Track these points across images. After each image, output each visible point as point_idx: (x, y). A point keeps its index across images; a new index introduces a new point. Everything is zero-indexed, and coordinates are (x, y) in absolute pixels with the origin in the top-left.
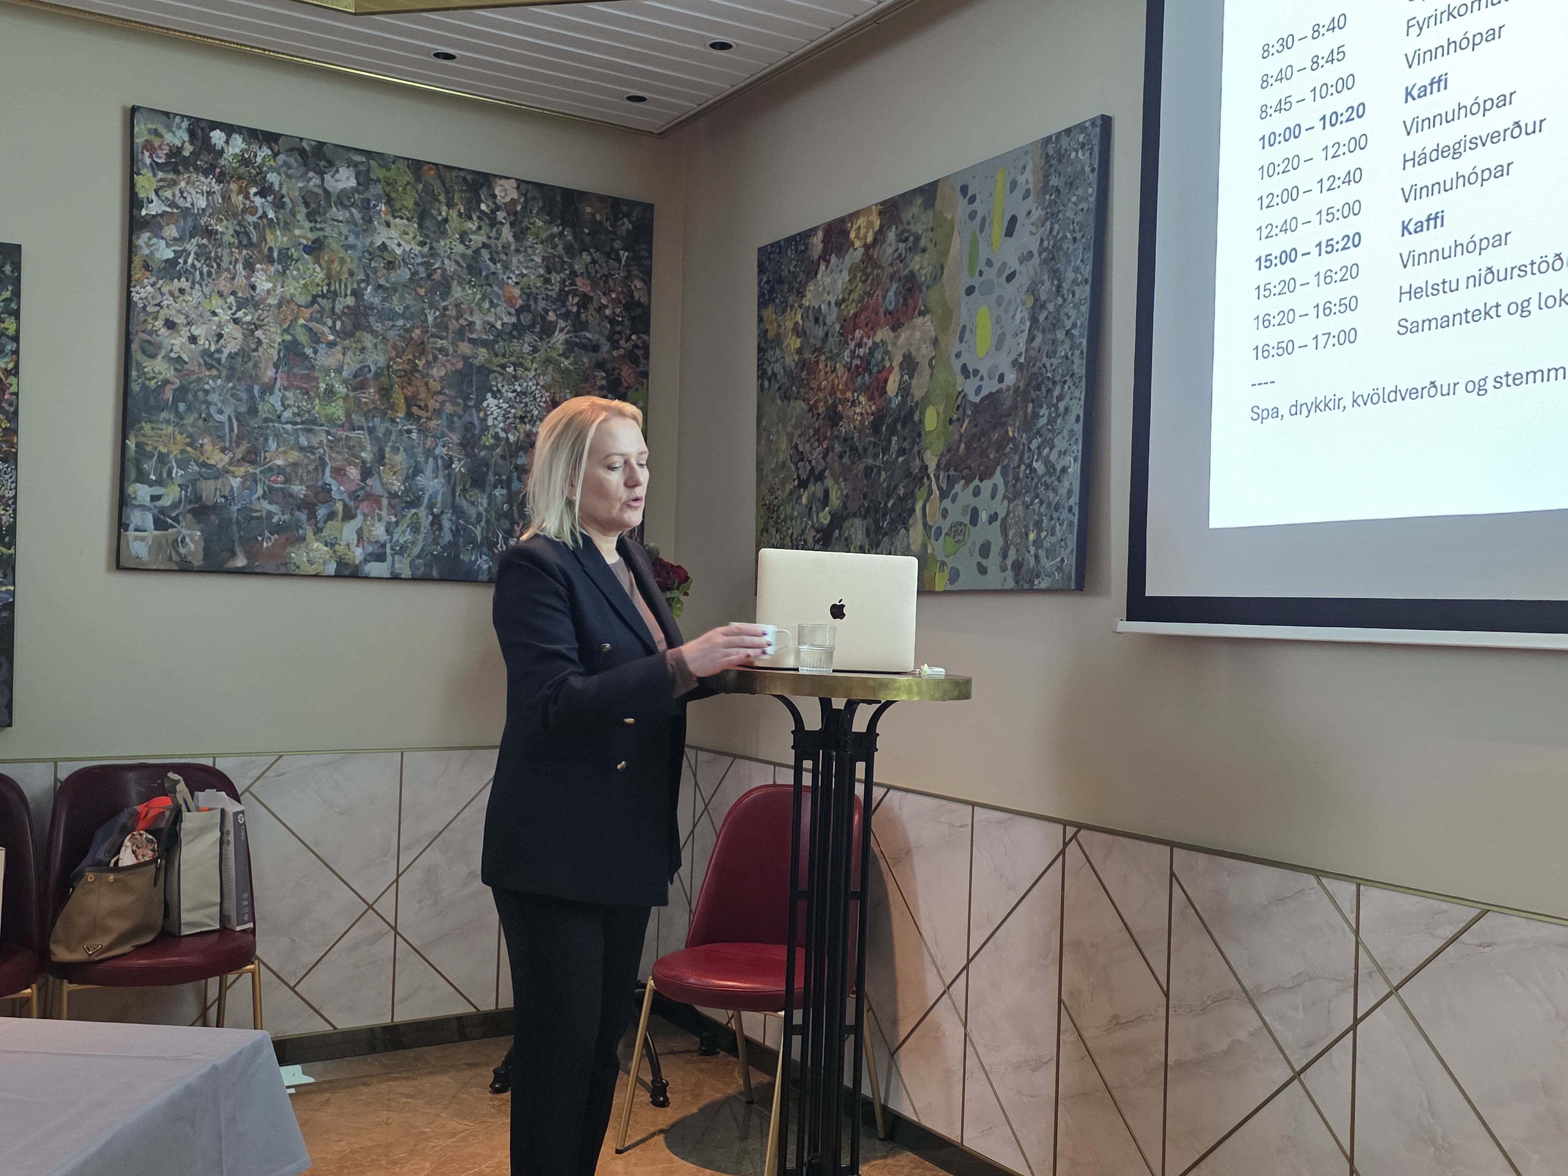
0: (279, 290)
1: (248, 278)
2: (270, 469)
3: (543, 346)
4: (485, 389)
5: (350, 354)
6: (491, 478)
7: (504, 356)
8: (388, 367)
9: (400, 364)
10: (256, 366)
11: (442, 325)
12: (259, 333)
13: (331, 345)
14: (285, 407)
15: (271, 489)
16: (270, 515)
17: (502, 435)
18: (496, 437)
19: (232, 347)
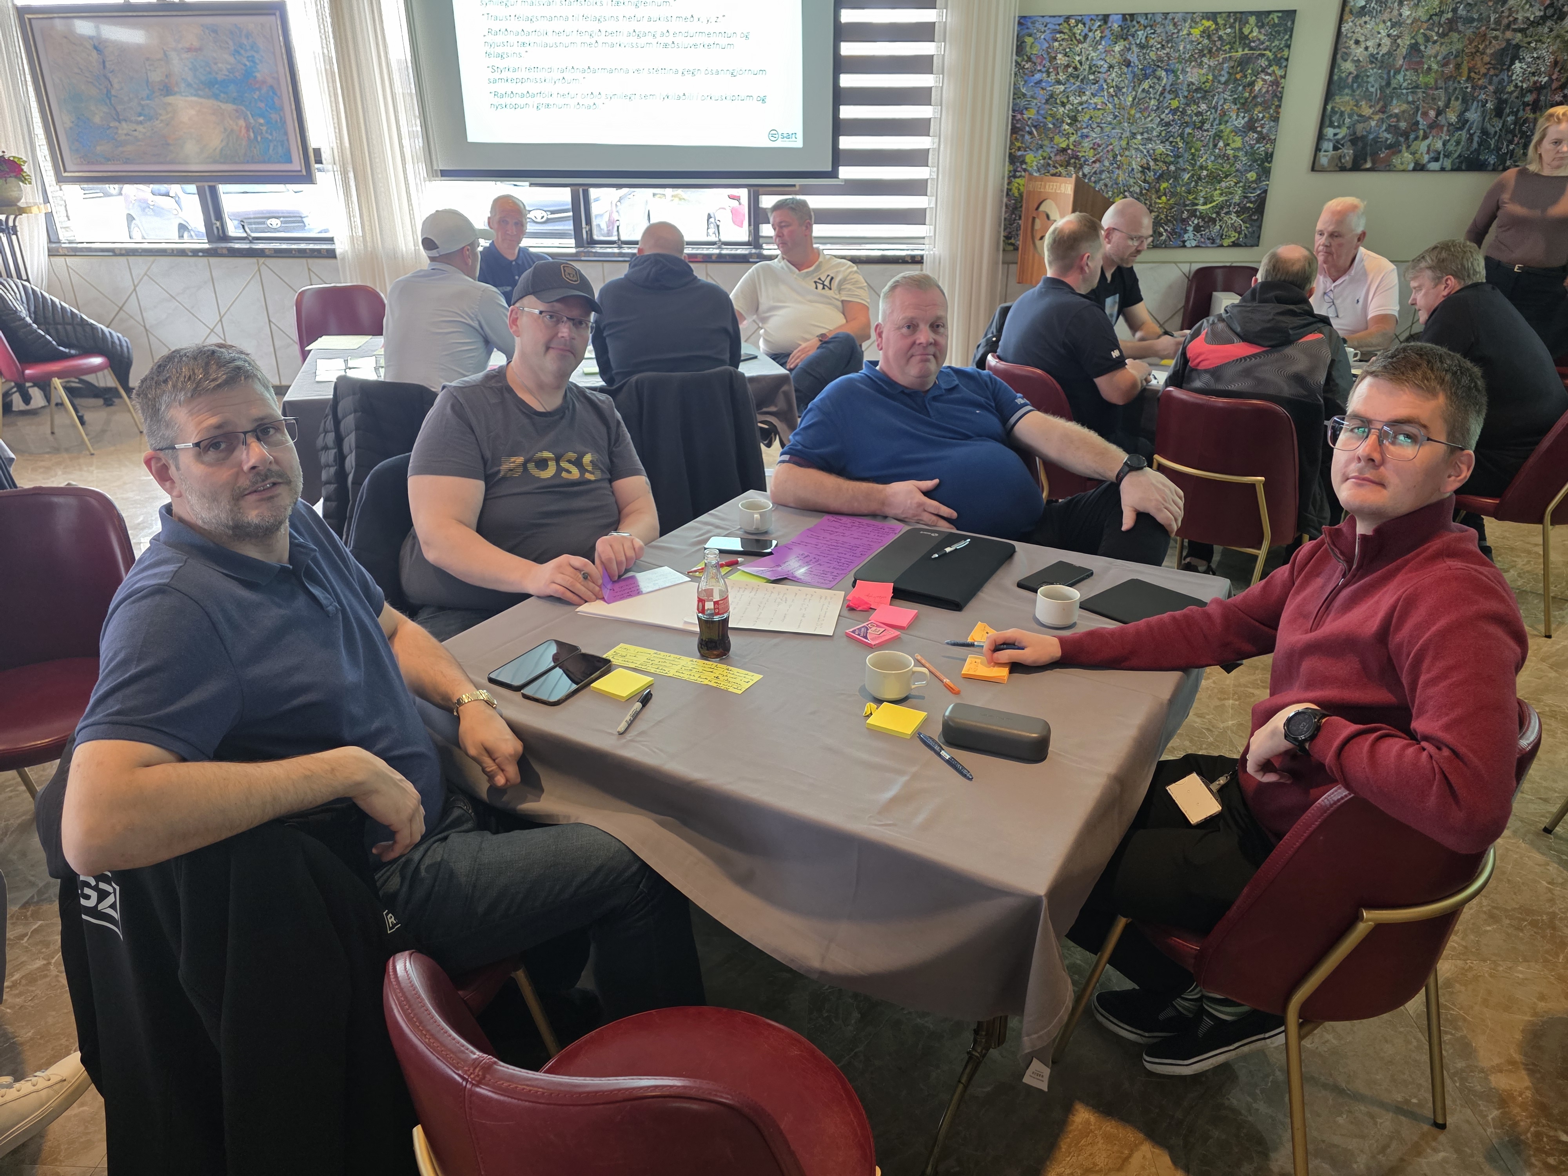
0: (1414, 14)
1: (1398, 10)
2: (1391, 115)
3: (1557, 27)
4: (1515, 57)
5: (1444, 46)
6: (1507, 110)
7: (1531, 37)
8: (1463, 51)
9: (1470, 49)
10: (1394, 59)
11: (1498, 22)
12: (1399, 41)
13: (1435, 42)
14: (1405, 80)
15: (1390, 125)
16: (1387, 139)
17: (1520, 84)
18: (1516, 86)
19: (1384, 50)
